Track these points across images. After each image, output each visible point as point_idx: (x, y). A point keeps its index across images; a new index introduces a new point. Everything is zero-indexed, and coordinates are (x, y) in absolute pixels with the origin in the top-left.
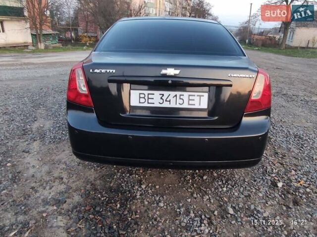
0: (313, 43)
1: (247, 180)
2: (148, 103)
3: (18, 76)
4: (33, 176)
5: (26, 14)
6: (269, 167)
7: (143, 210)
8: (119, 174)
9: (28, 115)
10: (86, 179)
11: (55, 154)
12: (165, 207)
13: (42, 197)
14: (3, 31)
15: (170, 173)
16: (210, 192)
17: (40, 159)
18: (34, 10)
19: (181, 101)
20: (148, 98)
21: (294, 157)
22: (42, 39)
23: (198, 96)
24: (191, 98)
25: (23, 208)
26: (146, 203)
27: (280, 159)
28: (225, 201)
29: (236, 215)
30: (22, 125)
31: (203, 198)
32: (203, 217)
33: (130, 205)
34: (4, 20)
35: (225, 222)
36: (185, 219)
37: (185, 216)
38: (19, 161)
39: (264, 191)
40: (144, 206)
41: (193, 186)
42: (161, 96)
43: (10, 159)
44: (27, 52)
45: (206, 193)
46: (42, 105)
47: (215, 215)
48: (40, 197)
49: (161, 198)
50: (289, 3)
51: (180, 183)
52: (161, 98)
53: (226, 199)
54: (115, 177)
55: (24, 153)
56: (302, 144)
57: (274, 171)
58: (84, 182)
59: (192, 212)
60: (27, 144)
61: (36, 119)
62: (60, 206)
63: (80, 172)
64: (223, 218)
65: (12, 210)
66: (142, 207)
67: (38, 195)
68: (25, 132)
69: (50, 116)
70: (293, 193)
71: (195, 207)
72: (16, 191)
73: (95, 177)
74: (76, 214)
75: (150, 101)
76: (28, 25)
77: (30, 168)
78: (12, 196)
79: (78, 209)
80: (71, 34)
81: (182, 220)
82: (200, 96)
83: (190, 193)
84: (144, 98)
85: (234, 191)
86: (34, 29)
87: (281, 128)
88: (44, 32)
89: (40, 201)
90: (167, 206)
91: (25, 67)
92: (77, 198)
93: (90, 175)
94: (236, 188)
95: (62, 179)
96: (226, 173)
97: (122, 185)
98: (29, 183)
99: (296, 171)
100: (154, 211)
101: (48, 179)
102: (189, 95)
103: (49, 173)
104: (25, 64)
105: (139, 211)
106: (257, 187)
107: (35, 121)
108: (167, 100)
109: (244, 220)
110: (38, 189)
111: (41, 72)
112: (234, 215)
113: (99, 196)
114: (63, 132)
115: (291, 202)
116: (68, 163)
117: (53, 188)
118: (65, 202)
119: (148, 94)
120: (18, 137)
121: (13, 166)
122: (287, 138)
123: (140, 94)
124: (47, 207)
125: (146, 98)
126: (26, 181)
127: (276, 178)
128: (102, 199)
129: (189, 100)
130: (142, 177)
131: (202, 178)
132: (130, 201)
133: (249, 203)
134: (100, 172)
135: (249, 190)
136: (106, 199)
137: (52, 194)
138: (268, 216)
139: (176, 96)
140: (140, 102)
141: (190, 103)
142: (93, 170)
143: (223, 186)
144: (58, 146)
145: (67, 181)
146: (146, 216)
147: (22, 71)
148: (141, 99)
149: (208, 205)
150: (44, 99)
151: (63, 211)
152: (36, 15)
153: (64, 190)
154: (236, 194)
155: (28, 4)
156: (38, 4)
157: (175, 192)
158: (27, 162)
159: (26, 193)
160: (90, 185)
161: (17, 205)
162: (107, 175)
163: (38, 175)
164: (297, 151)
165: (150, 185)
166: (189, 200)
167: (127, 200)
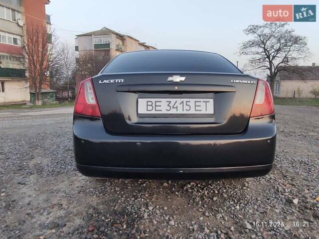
0: (299, 93)
1: (259, 199)
2: (156, 110)
3: (15, 124)
4: (29, 204)
5: (27, 74)
6: (280, 188)
7: (152, 229)
8: (123, 199)
9: (25, 154)
10: (87, 204)
11: (53, 184)
12: (176, 226)
13: (39, 222)
14: (3, 91)
15: (178, 196)
16: (222, 211)
17: (37, 189)
18: (35, 71)
19: (188, 108)
20: (156, 106)
21: (304, 180)
22: (40, 97)
23: (203, 102)
24: (197, 104)
25: (17, 232)
26: (155, 222)
27: (290, 181)
28: (240, 218)
29: (255, 230)
30: (18, 162)
31: (215, 216)
32: (219, 232)
33: (137, 224)
34: (5, 81)
35: (244, 237)
36: (200, 235)
37: (199, 232)
38: (13, 192)
39: (280, 208)
40: (153, 225)
41: (204, 207)
42: (168, 103)
43: (4, 190)
44: (25, 108)
45: (218, 212)
46: (39, 146)
47: (231, 231)
48: (36, 222)
49: (171, 218)
50: (271, 59)
51: (189, 204)
52: (168, 105)
53: (241, 217)
54: (119, 201)
55: (19, 185)
56: (309, 169)
57: (287, 190)
58: (85, 207)
59: (206, 228)
60: (23, 178)
61: (33, 157)
62: (59, 229)
63: (81, 198)
64: (241, 233)
65: (4, 235)
66: (151, 226)
67: (34, 220)
68: (21, 168)
69: (47, 154)
70: (311, 209)
71: (209, 224)
72: (10, 217)
73: (97, 203)
74: (78, 236)
75: (158, 108)
76: (28, 85)
77: (26, 197)
78: (6, 222)
79: (80, 231)
80: (68, 93)
81: (197, 236)
82: (206, 102)
83: (201, 213)
84: (151, 105)
85: (247, 209)
86: (34, 88)
87: (285, 157)
88: (43, 91)
89: (37, 226)
90: (178, 224)
91: (23, 118)
92: (78, 221)
93: (92, 201)
94: (249, 205)
95: (62, 205)
96: (236, 194)
97: (128, 208)
98: (24, 210)
99: (308, 190)
100: (165, 229)
101: (45, 206)
102: (195, 102)
103: (47, 200)
104: (22, 116)
105: (148, 230)
106: (272, 205)
107: (32, 158)
108: (174, 107)
109: (264, 234)
110: (35, 215)
111: (39, 121)
112: (253, 230)
113: (103, 218)
114: (62, 167)
115: (312, 217)
116: (67, 191)
117: (51, 214)
118: (65, 225)
119: (156, 102)
120: (13, 172)
121: (8, 195)
122: (292, 164)
123: (147, 102)
124: (44, 231)
125: (154, 105)
126: (21, 208)
127: (289, 196)
128: (107, 220)
129: (196, 106)
130: (148, 200)
131: (212, 199)
132: (138, 221)
133: (267, 219)
134: (102, 198)
135: (263, 208)
136: (110, 221)
137: (50, 219)
138: (290, 230)
139: (183, 102)
140: (147, 110)
141: (197, 109)
142: (94, 196)
143: (235, 205)
144: (56, 177)
145: (66, 207)
146: (156, 234)
147: (20, 121)
148: (148, 107)
149: (223, 223)
150: (41, 141)
151: (62, 234)
152: (37, 75)
153: (63, 215)
154: (251, 211)
155: (31, 66)
156: (40, 66)
157: (186, 212)
158: (22, 192)
159: (21, 219)
160: (92, 209)
161: (10, 231)
162: (110, 201)
163: (35, 204)
164: (306, 174)
165: (158, 207)
166: (202, 218)
167: (133, 221)
